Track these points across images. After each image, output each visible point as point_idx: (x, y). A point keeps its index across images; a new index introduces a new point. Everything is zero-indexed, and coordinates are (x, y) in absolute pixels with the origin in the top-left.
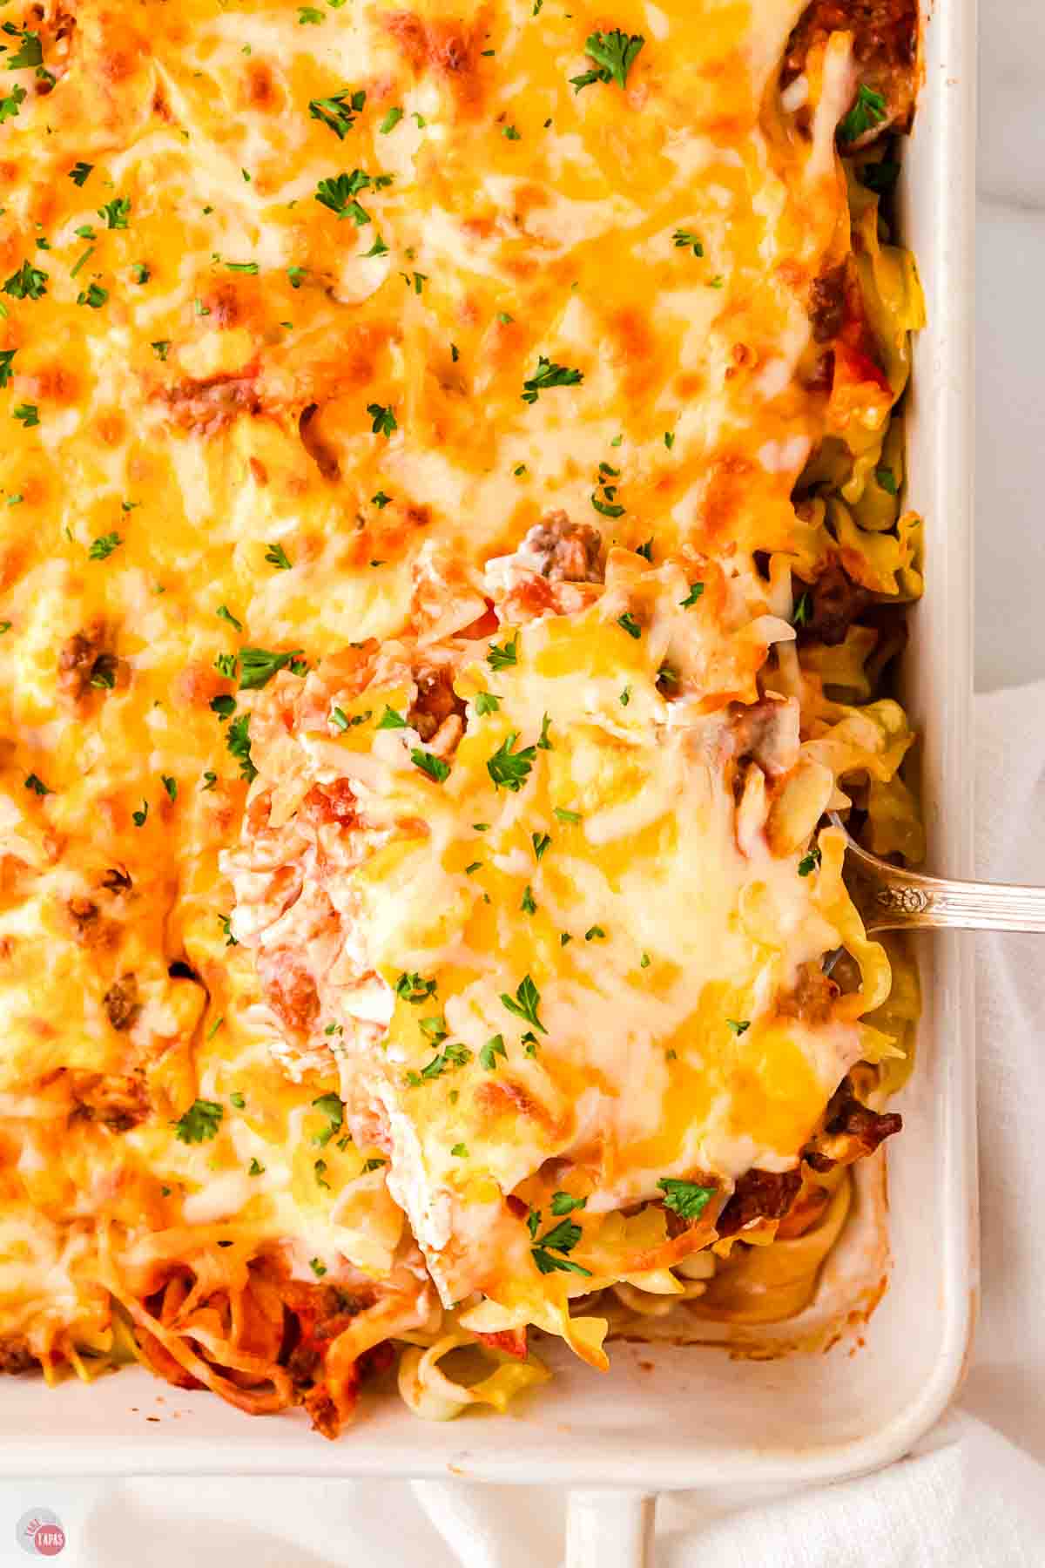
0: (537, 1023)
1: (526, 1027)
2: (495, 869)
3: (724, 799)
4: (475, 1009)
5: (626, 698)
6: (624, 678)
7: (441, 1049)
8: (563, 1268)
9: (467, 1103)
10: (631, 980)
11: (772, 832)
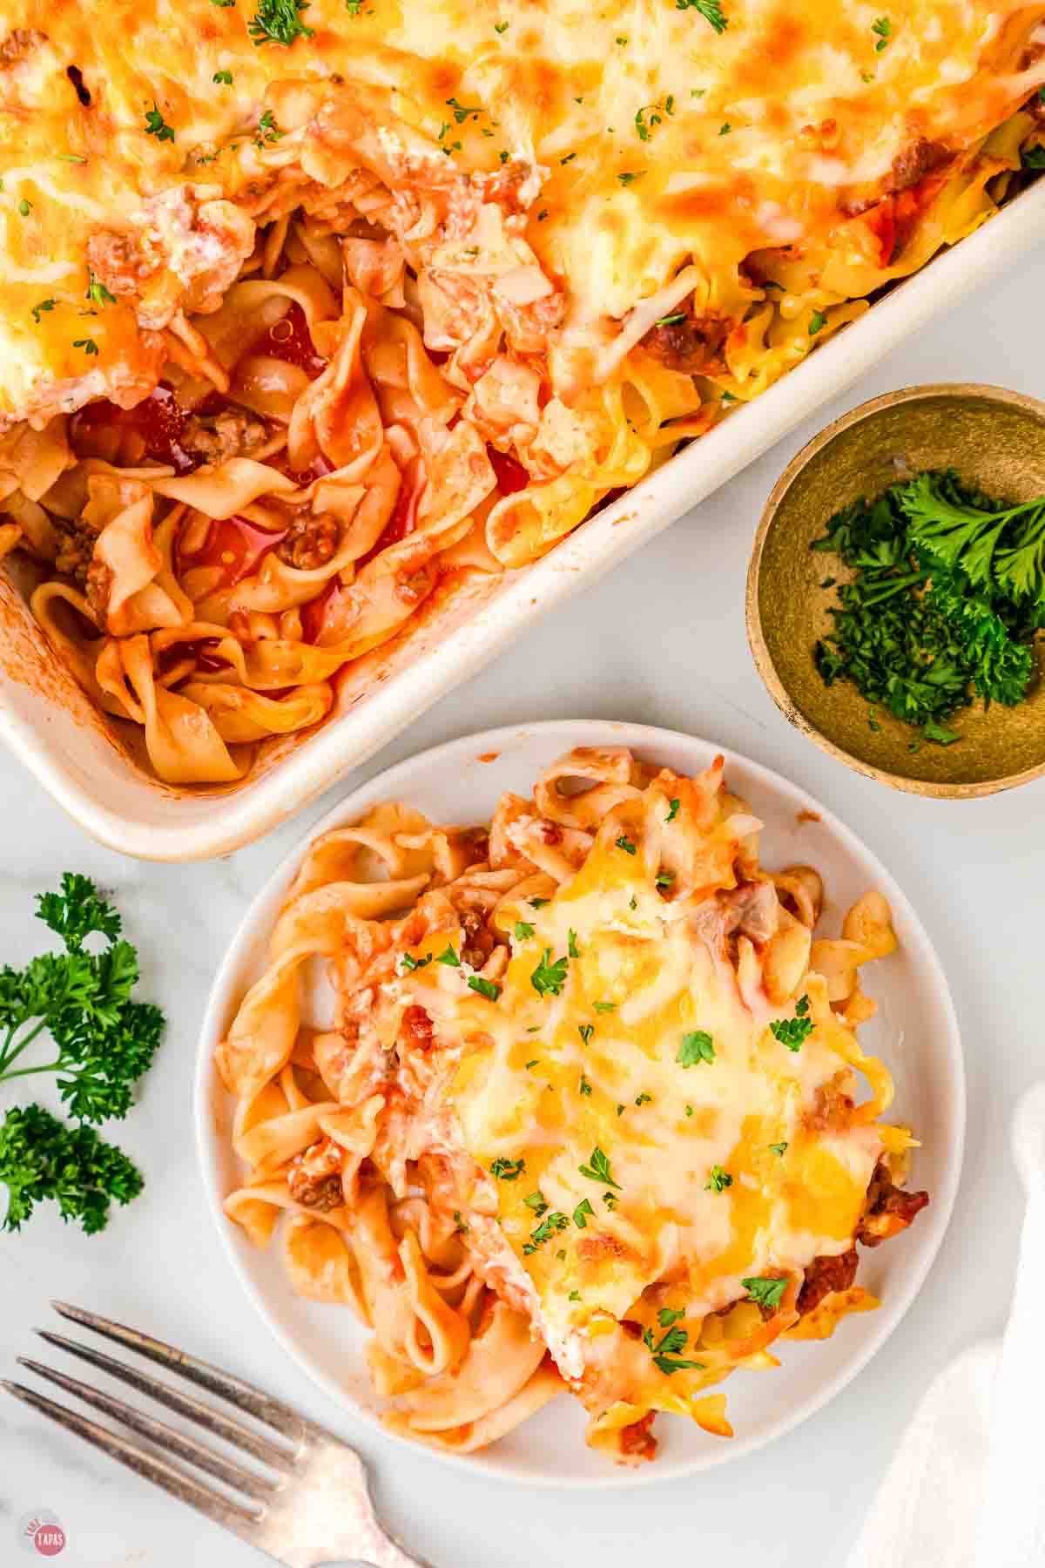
0: (611, 1183)
1: (606, 1188)
2: (553, 1063)
3: (725, 969)
4: (563, 1183)
5: (634, 905)
6: (629, 889)
7: (544, 1217)
8: (682, 1367)
9: (572, 1257)
10: (681, 1129)
11: (770, 986)
